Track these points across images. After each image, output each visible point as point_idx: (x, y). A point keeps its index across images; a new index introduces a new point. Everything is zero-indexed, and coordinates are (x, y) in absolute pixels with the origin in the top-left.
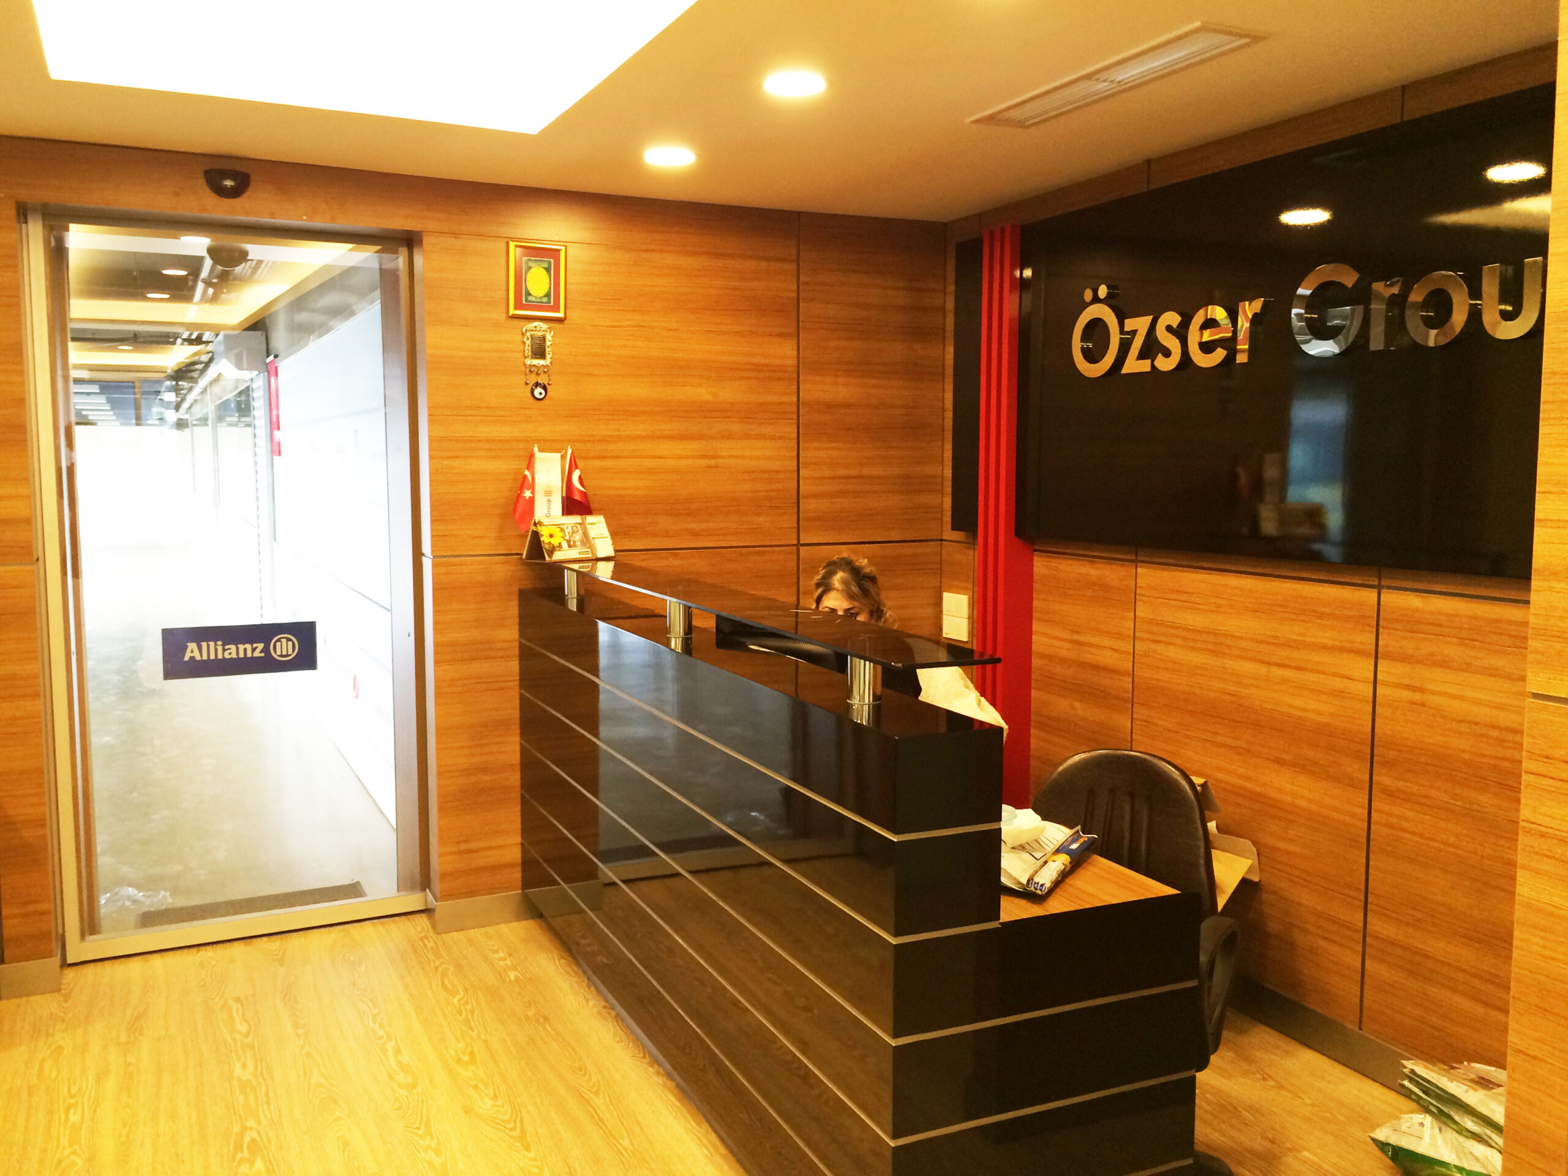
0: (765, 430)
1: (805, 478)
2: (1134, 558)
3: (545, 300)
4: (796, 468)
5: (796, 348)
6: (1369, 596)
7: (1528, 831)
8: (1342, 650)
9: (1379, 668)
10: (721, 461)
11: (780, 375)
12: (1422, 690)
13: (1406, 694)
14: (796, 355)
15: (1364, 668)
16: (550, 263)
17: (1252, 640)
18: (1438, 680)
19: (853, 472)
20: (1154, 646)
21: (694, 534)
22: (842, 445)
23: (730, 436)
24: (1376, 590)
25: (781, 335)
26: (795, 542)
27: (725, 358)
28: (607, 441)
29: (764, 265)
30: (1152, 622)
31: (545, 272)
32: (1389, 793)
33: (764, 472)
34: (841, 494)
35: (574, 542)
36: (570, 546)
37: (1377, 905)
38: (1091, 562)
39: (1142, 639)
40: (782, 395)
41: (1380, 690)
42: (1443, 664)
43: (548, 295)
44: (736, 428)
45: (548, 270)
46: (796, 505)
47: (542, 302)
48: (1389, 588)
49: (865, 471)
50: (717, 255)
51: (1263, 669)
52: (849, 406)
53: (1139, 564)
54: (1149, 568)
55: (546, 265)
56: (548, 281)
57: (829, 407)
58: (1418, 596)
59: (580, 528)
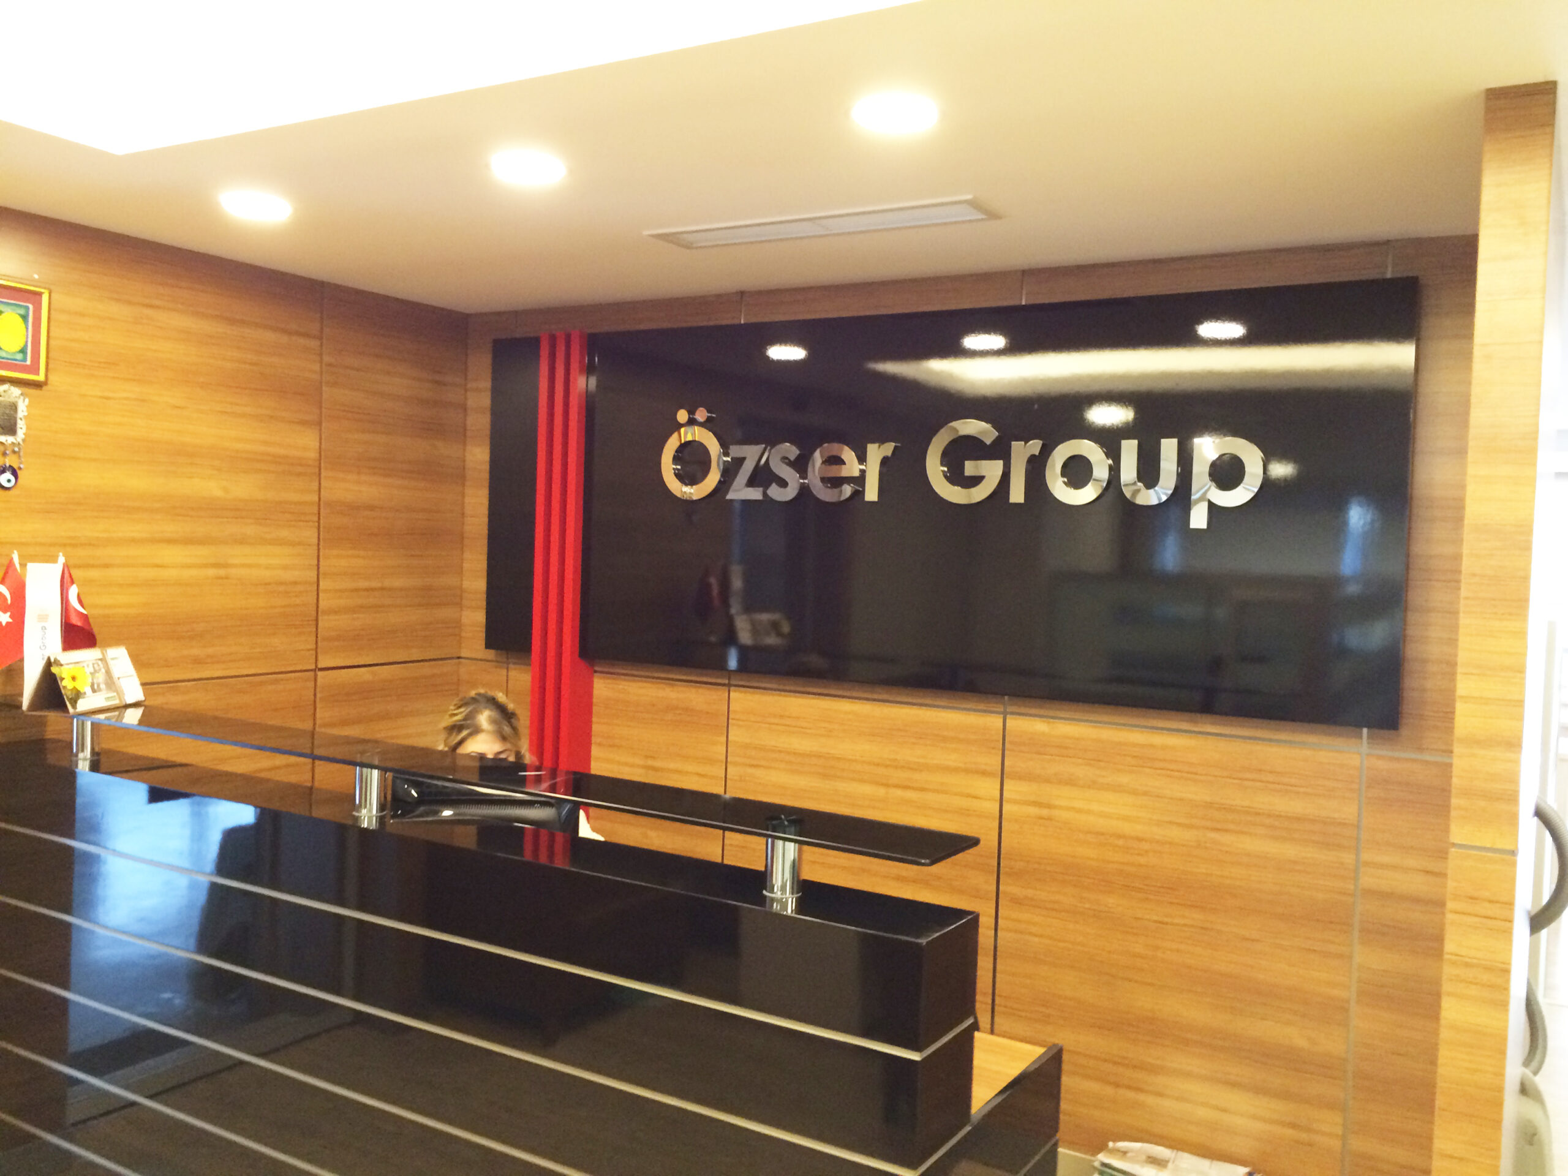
0: (284, 533)
1: (326, 591)
2: (727, 682)
3: (20, 356)
4: (316, 579)
5: (318, 439)
6: (994, 721)
7: (1454, 963)
8: (967, 771)
9: (1005, 788)
10: (233, 572)
11: (300, 469)
12: (1049, 806)
13: (1033, 811)
14: (317, 447)
15: (991, 787)
16: (27, 308)
17: (869, 763)
18: (1064, 797)
19: (375, 584)
20: (750, 770)
21: (198, 661)
22: (362, 553)
23: (242, 541)
24: (1002, 716)
25: (303, 423)
26: (313, 667)
27: (239, 446)
28: (94, 545)
29: (284, 339)
30: (746, 746)
31: (20, 320)
32: (1017, 901)
33: (281, 583)
34: (362, 608)
35: (98, 685)
36: (94, 691)
37: (1006, 1007)
38: (670, 684)
39: (736, 764)
40: (300, 493)
41: (1006, 807)
42: (1070, 782)
43: (23, 351)
44: (251, 530)
45: (25, 318)
46: (314, 623)
47: (16, 360)
48: (1012, 713)
49: (387, 583)
50: (232, 321)
51: (881, 792)
52: (371, 508)
53: (732, 688)
54: (745, 692)
55: (22, 312)
56: (25, 333)
57: (352, 508)
58: (1044, 721)
59: (101, 666)
